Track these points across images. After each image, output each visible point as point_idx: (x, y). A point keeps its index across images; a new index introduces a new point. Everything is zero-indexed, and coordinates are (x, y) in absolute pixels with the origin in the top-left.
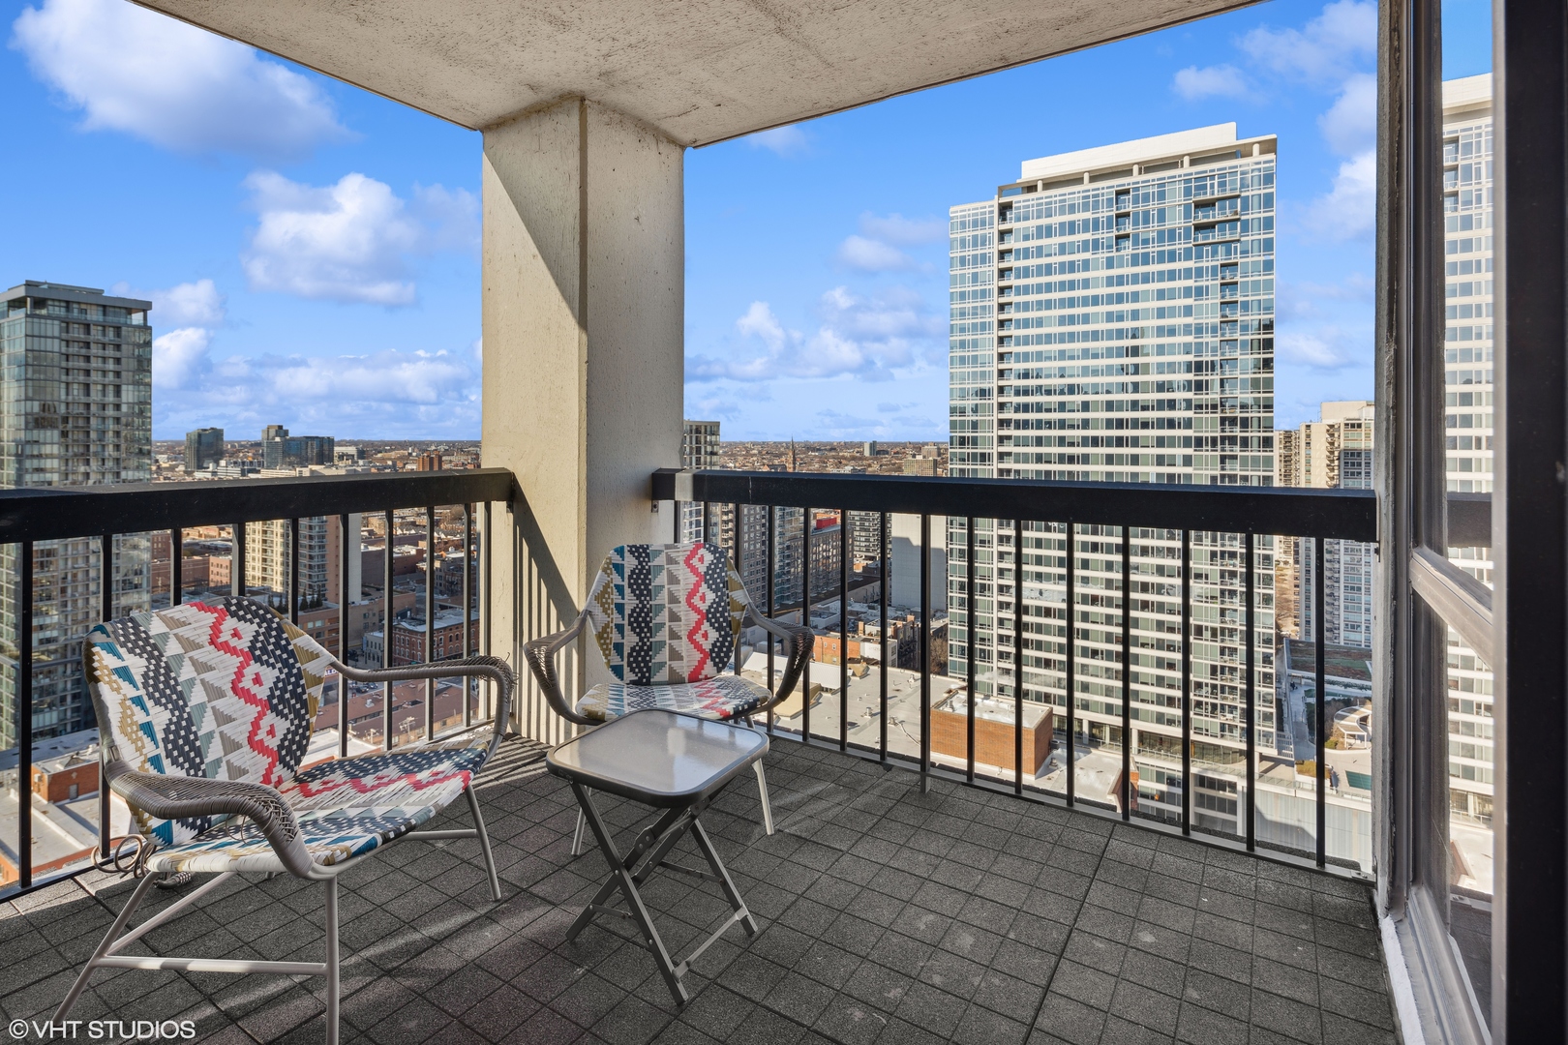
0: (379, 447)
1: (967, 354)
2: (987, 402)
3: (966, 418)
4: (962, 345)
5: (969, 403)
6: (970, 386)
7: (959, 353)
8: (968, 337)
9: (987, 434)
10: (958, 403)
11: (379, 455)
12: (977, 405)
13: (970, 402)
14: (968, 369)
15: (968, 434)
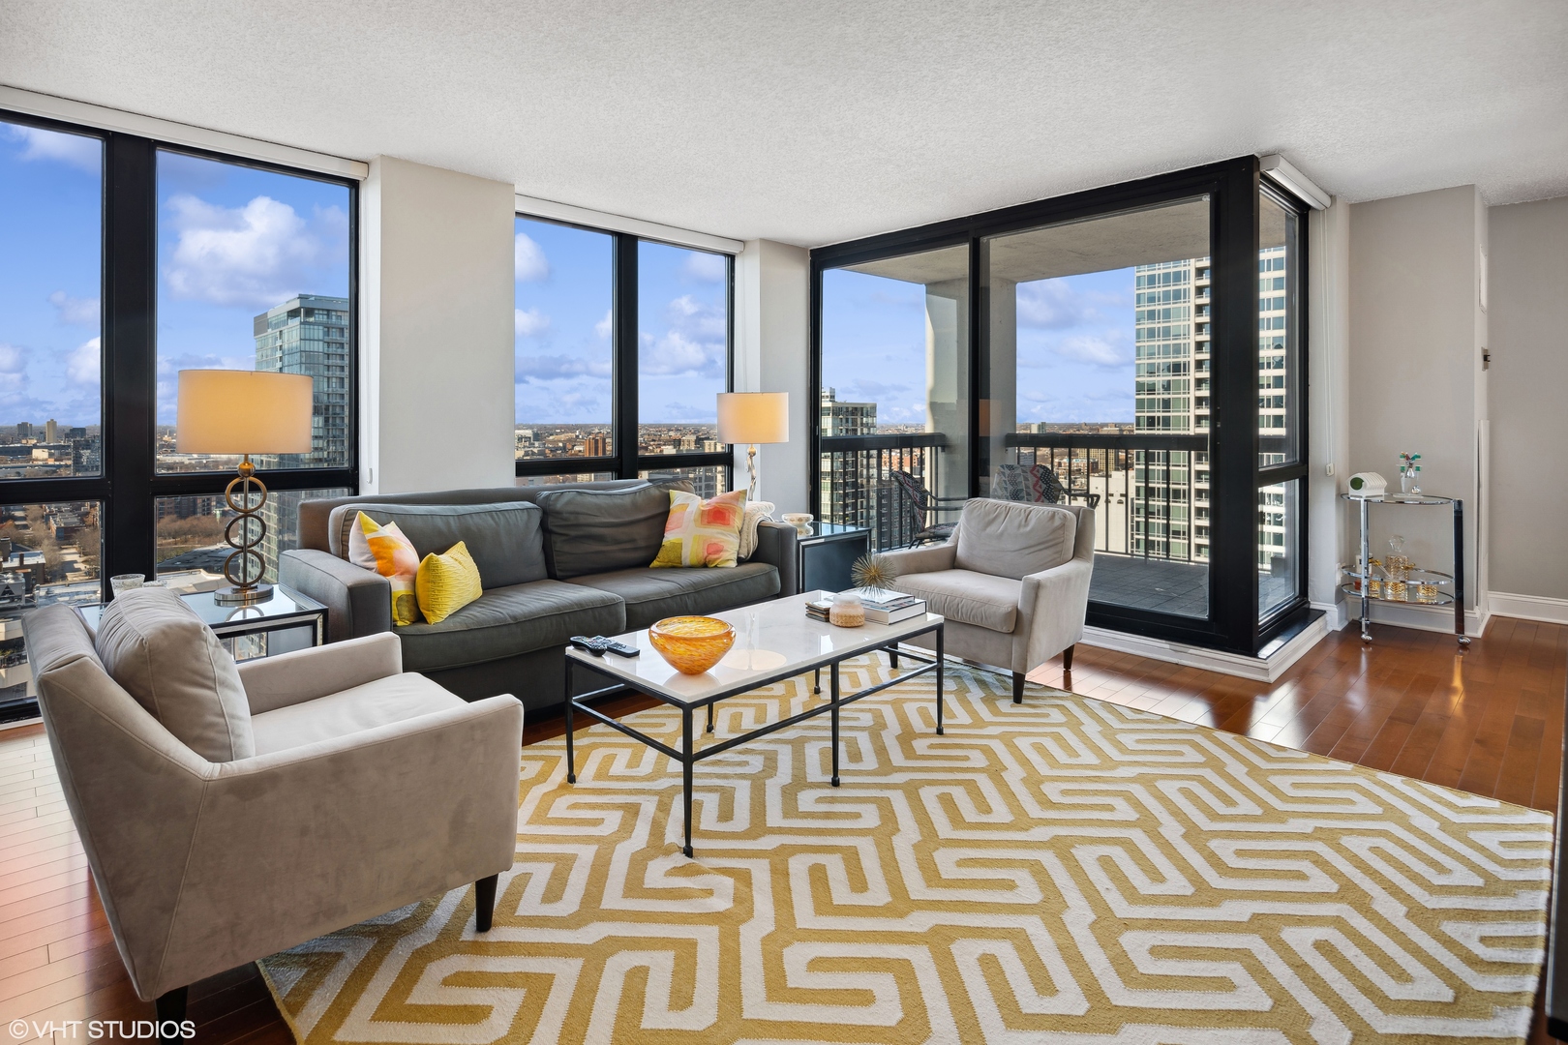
0: (551, 430)
1: (1156, 326)
2: (1182, 378)
3: (1156, 397)
4: (1151, 315)
5: (1159, 380)
6: (1161, 361)
7: (1147, 325)
8: (1159, 307)
9: (1182, 414)
10: (1146, 380)
11: (551, 438)
12: (1169, 381)
13: (1161, 379)
14: (1159, 343)
15: (1159, 414)
